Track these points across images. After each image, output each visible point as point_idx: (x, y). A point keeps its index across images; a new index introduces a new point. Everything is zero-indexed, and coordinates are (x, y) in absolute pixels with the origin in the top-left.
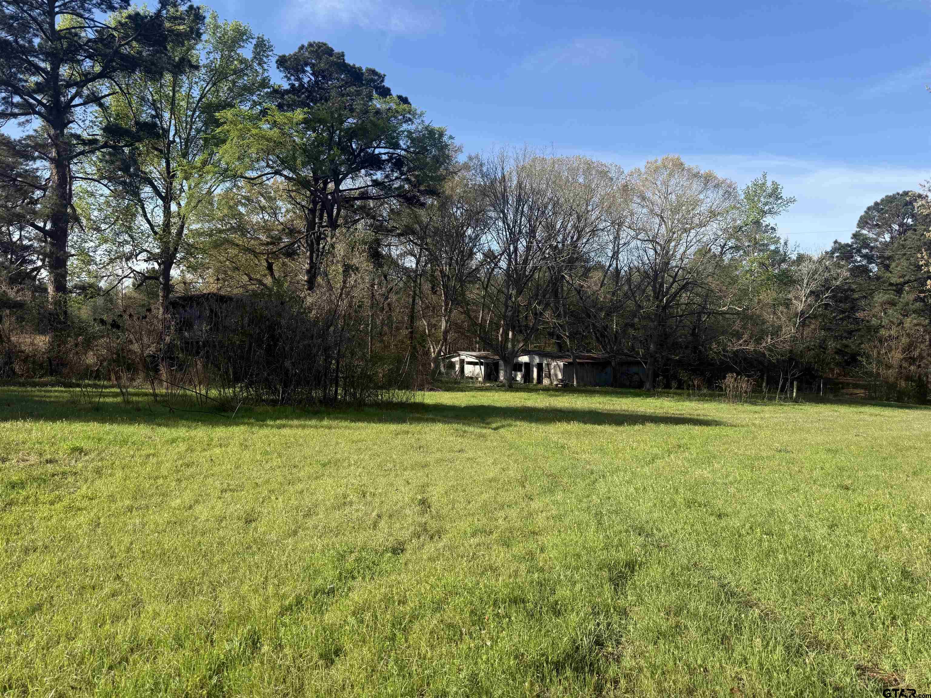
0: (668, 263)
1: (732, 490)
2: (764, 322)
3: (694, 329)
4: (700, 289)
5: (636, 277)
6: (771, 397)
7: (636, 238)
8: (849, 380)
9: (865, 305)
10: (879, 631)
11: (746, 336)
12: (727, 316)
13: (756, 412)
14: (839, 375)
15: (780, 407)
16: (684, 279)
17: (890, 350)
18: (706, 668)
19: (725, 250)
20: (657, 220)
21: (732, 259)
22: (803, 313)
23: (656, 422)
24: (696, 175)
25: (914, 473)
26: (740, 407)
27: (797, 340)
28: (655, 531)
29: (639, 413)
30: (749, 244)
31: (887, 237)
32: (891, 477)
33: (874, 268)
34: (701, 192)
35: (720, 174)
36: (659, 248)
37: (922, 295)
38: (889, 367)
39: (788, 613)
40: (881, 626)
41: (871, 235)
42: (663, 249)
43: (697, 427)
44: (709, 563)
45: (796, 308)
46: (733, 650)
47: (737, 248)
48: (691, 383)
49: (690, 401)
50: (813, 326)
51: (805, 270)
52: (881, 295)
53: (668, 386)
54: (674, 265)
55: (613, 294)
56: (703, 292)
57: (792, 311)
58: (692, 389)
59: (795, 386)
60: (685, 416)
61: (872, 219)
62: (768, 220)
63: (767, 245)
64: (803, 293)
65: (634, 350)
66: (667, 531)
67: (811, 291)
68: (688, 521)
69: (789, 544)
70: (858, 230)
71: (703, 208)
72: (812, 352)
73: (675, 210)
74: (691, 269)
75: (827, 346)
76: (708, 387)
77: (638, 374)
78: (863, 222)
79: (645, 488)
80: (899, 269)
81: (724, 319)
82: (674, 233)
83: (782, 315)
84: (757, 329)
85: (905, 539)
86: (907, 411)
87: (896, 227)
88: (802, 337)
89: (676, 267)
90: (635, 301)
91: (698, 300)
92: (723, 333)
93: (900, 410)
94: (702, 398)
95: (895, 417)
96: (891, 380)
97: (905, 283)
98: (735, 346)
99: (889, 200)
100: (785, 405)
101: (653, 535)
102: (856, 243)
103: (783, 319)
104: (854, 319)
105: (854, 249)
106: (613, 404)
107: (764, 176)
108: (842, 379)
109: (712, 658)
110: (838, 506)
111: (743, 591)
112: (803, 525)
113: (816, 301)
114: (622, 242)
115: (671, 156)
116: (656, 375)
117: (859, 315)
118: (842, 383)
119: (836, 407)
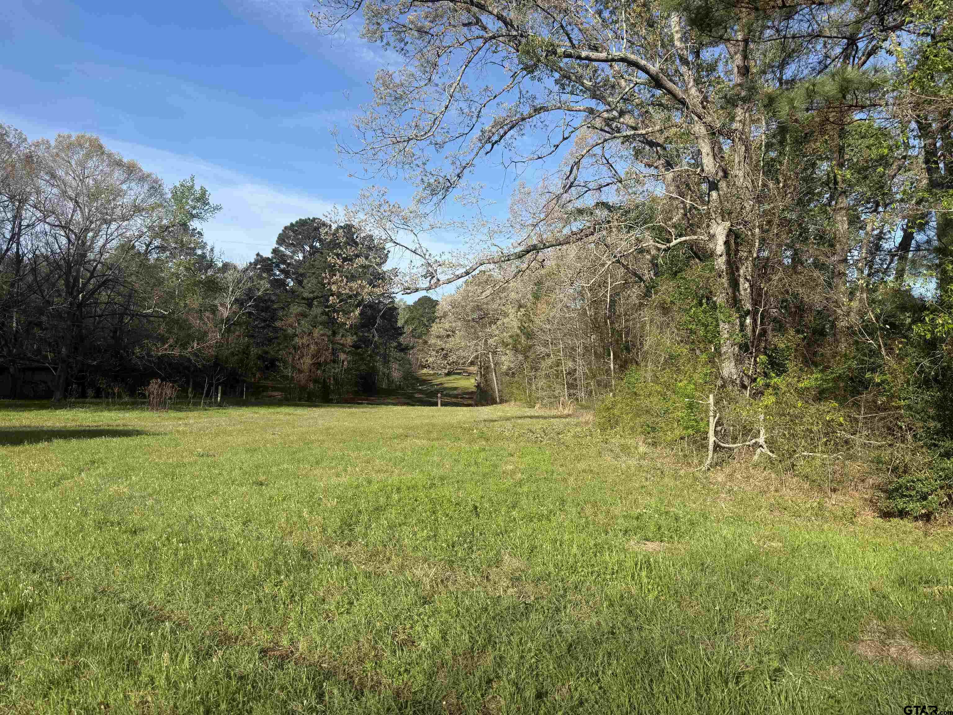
0: (85, 256)
1: (150, 502)
2: (190, 327)
3: (115, 332)
4: (122, 288)
5: (44, 268)
6: (196, 402)
7: (43, 220)
8: (269, 383)
9: (283, 316)
10: (280, 612)
11: (172, 340)
12: (152, 319)
13: (180, 419)
14: (260, 379)
15: (205, 412)
16: (104, 275)
17: (302, 357)
18: (107, 704)
19: (150, 248)
20: (71, 205)
21: (158, 259)
22: (228, 319)
23: (65, 438)
24: (119, 164)
25: (317, 463)
26: (164, 415)
27: (222, 346)
28: (55, 564)
29: (45, 429)
30: (176, 246)
31: (300, 256)
32: (298, 468)
33: (291, 283)
34: (123, 182)
35: (146, 168)
36: (73, 236)
37: (327, 310)
38: (300, 371)
39: (200, 617)
40: (282, 606)
41: (288, 253)
42: (78, 238)
43: (115, 439)
44: (119, 585)
45: (222, 314)
46: (140, 673)
47: (162, 249)
48: (110, 391)
49: (109, 410)
50: (237, 333)
51: (230, 279)
52: (296, 307)
53: (83, 395)
54: (92, 258)
55: (12, 285)
56: (126, 291)
57: (218, 318)
58: (112, 398)
59: (220, 391)
60: (102, 428)
61: (289, 238)
62: (195, 224)
63: (194, 249)
64: (229, 300)
65: (41, 354)
66: (71, 560)
67: (235, 299)
68: (97, 545)
69: (205, 548)
70: (277, 246)
71: (127, 200)
72: (236, 357)
73: (93, 197)
74: (112, 265)
75: (250, 352)
76: (130, 396)
77: (45, 383)
78: (281, 240)
79: (45, 515)
80: (309, 285)
81: (149, 322)
82: (91, 222)
83: (209, 321)
84: (182, 334)
85: (305, 522)
86: (314, 409)
87: (308, 248)
88: (228, 343)
89: (94, 260)
90: (43, 296)
91: (119, 299)
92: (148, 337)
93: (309, 409)
94: (124, 406)
95: (305, 415)
96: (303, 382)
97: (314, 298)
98: (161, 350)
99: (302, 223)
100: (209, 410)
101: (52, 568)
102: (275, 258)
103: (209, 325)
104: (273, 327)
105: (274, 263)
106: (10, 420)
107: (192, 179)
108: (264, 382)
109: (114, 691)
110: (252, 502)
111: (155, 607)
112: (219, 527)
113: (241, 309)
114: (24, 223)
115: (88, 135)
116: (68, 383)
117: (278, 324)
118: (262, 387)
119: (256, 409)
